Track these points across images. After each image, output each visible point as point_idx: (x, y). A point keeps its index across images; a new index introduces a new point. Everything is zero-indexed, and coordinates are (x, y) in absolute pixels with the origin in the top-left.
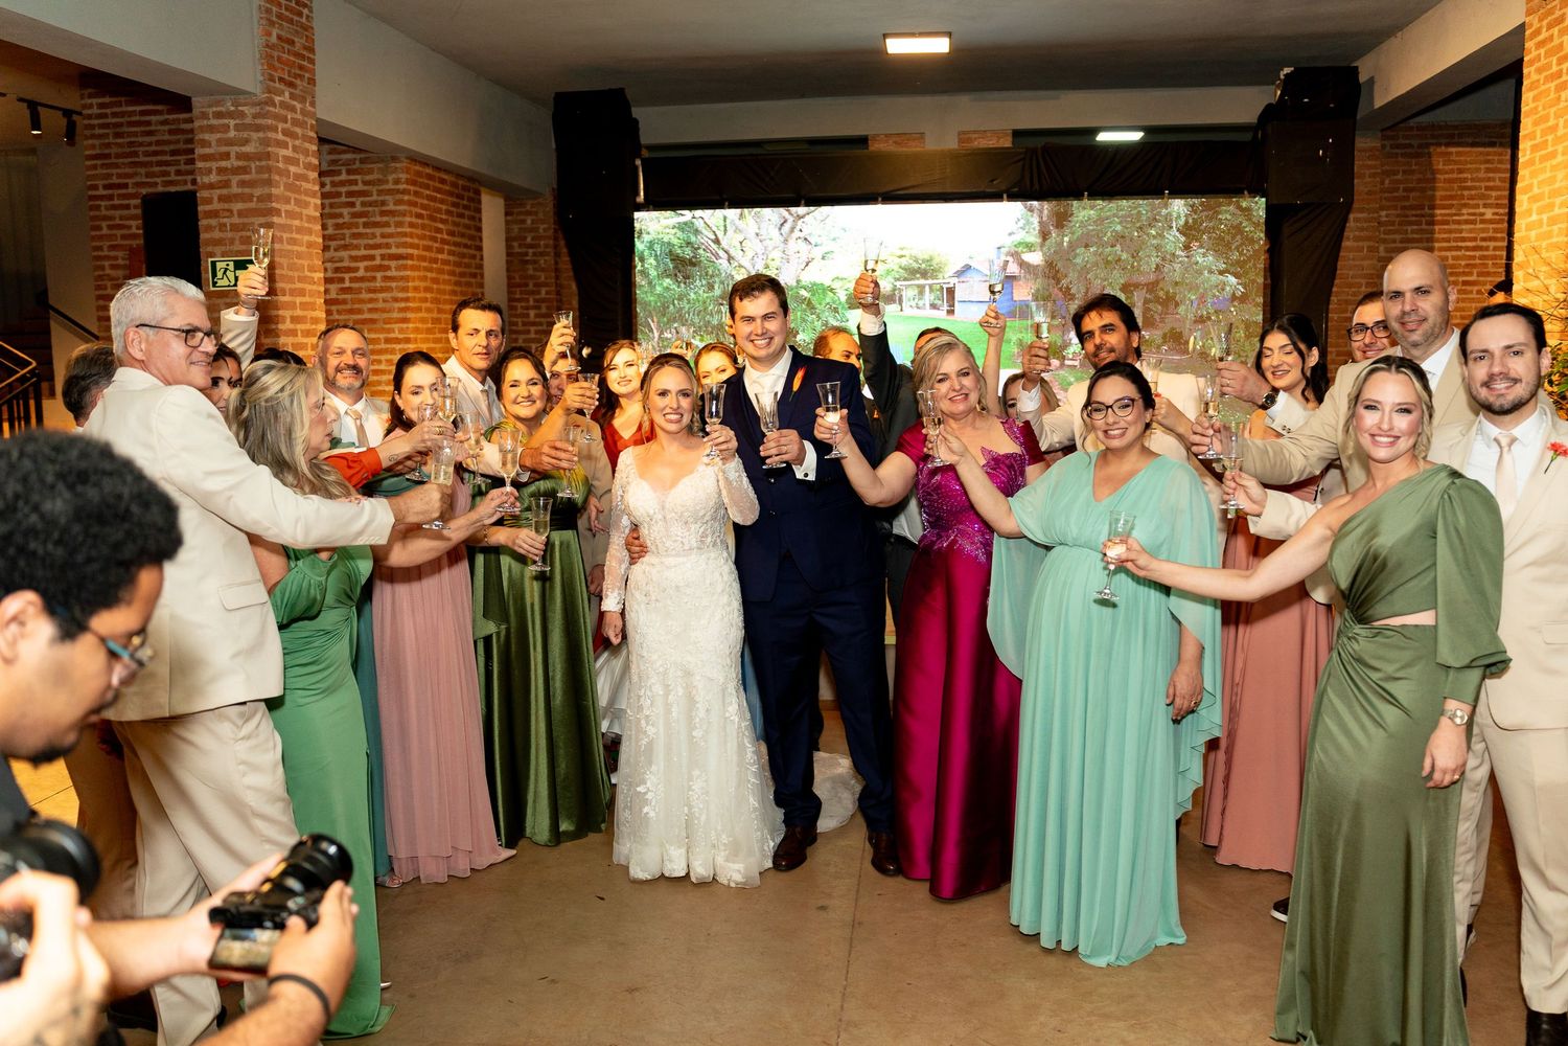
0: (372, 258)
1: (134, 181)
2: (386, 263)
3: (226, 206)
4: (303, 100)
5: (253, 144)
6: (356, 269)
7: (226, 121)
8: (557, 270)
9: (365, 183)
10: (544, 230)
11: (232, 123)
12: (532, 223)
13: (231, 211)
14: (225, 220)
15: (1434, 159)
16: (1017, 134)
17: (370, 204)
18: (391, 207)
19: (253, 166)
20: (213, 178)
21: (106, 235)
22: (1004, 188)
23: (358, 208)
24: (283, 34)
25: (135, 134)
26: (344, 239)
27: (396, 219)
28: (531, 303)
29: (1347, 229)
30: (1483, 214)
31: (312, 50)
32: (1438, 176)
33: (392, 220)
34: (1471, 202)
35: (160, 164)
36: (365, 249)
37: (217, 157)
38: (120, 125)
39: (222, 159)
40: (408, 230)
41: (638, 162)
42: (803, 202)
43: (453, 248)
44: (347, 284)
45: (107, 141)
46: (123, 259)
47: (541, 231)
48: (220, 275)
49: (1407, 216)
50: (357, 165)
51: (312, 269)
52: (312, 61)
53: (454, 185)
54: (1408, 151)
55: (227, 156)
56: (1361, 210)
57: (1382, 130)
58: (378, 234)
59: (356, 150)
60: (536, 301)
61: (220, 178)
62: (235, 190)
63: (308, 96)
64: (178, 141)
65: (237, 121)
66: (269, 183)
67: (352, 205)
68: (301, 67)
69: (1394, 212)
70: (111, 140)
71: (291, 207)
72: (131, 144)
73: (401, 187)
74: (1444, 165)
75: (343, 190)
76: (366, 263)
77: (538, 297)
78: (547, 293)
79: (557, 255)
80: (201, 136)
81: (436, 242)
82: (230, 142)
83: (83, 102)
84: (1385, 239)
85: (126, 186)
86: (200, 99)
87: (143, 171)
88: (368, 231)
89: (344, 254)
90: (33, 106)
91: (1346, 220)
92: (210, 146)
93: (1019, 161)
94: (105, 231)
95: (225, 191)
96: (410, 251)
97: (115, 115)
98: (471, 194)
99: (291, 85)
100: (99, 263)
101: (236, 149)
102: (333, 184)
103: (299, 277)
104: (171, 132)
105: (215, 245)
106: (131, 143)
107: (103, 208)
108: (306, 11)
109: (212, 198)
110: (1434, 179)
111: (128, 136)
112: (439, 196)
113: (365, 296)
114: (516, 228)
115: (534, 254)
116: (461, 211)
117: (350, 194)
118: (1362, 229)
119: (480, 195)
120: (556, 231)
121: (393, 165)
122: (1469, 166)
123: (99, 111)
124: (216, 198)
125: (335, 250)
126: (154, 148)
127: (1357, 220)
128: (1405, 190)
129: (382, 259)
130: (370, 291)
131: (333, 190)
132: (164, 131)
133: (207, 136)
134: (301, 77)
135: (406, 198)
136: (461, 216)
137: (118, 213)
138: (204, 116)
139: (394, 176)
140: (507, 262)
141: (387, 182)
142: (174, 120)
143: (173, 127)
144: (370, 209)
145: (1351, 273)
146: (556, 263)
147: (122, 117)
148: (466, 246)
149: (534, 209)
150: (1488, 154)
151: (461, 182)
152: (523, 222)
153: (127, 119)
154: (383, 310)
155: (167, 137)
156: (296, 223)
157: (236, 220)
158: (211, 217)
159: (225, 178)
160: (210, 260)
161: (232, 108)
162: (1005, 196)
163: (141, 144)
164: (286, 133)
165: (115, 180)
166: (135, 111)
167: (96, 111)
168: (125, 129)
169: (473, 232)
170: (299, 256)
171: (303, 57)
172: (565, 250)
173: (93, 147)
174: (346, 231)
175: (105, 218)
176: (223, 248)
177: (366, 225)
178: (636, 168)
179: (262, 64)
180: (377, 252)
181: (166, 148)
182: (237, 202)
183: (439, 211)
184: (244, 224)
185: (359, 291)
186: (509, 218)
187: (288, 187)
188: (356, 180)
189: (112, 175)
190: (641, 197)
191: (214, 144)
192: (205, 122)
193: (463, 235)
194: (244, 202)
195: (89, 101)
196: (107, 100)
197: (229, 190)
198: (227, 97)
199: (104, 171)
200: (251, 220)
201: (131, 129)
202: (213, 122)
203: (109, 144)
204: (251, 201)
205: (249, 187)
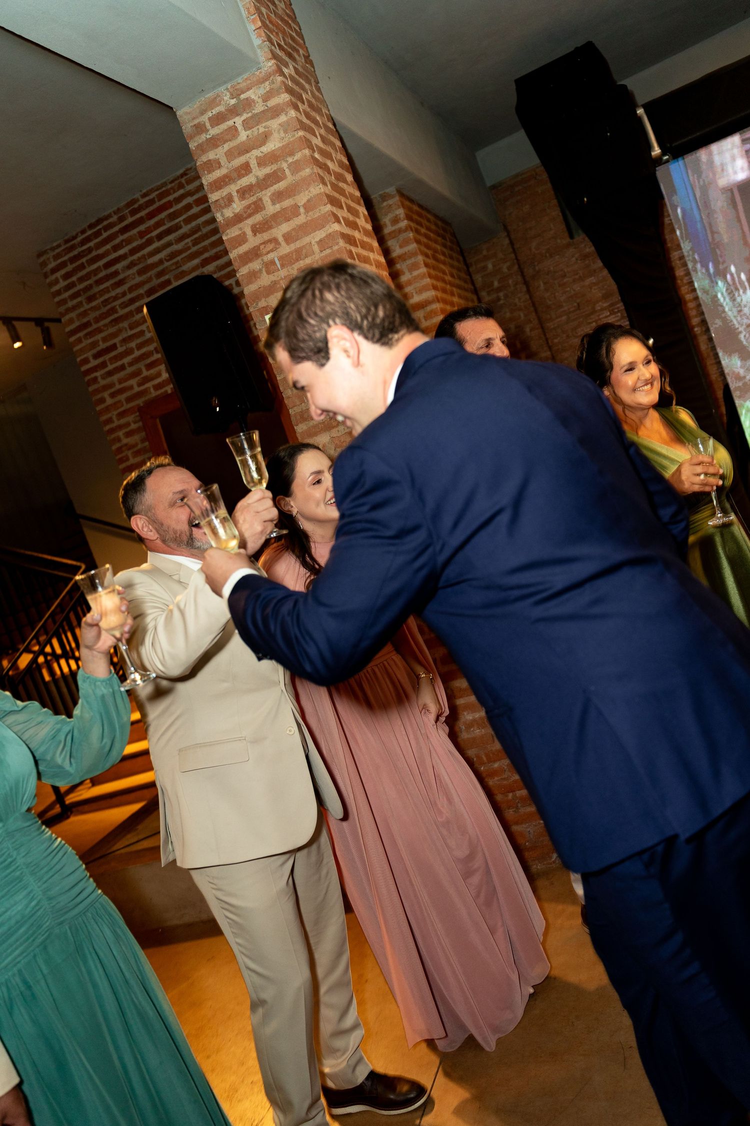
1: (120, 338)
3: (266, 236)
4: (308, 81)
5: (275, 135)
7: (230, 123)
10: (509, 268)
11: (238, 121)
13: (275, 240)
14: (271, 256)
18: (398, 252)
19: (285, 165)
20: (237, 206)
21: (111, 405)
25: (107, 290)
31: (295, 21)
33: (404, 265)
37: (235, 175)
38: (90, 287)
39: (240, 176)
43: (460, 291)
45: (82, 309)
46: (135, 422)
52: (301, 34)
55: (246, 169)
61: (245, 203)
62: (271, 209)
63: (311, 77)
64: (150, 280)
65: (245, 116)
68: (294, 39)
70: (86, 306)
71: (345, 213)
72: (106, 302)
73: (403, 224)
80: (204, 158)
82: (245, 149)
83: (48, 281)
85: (114, 347)
86: (186, 109)
87: (125, 324)
90: (8, 322)
92: (220, 166)
94: (109, 401)
95: (258, 218)
97: (81, 280)
100: (113, 436)
101: (256, 153)
104: (140, 273)
105: (268, 295)
106: (106, 300)
107: (99, 379)
109: (244, 233)
111: (101, 296)
112: (431, 235)
115: (506, 296)
121: (385, 204)
123: (66, 283)
124: (249, 232)
126: (129, 296)
132: (134, 274)
133: (211, 155)
134: (297, 51)
135: (411, 235)
136: (452, 257)
137: (115, 378)
138: (200, 129)
139: (391, 216)
141: (385, 225)
142: (139, 259)
143: (141, 266)
147: (90, 278)
148: (465, 289)
149: (491, 252)
151: (439, 223)
152: (485, 268)
153: (94, 279)
155: (138, 279)
156: (357, 234)
157: (285, 249)
158: (251, 260)
159: (254, 199)
161: (233, 102)
163: (115, 298)
164: (308, 116)
165: (102, 346)
166: (99, 267)
167: (62, 284)
168: (96, 289)
169: (464, 275)
171: (290, 26)
173: (71, 321)
175: (105, 388)
179: (254, 21)
181: (141, 291)
182: (280, 224)
183: (437, 251)
184: (298, 251)
189: (98, 341)
190: (656, 151)
191: (223, 161)
192: (203, 137)
193: (460, 278)
194: (288, 220)
195: (53, 277)
196: (70, 268)
197: (264, 212)
198: (222, 89)
199: (90, 341)
200: (306, 240)
201: (102, 287)
202: (214, 131)
203: (85, 311)
204: (297, 214)
205: (290, 197)
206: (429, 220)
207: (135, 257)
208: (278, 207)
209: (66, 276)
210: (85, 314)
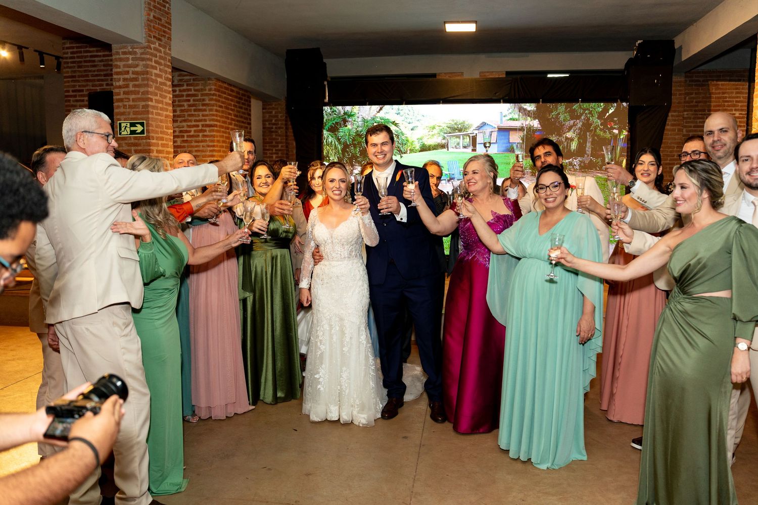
0: (198, 126)
1: (86, 88)
2: (204, 128)
3: (127, 96)
4: (165, 47)
5: (140, 67)
6: (190, 131)
7: (128, 56)
8: (286, 136)
9: (195, 90)
10: (281, 116)
11: (131, 57)
12: (275, 113)
13: (129, 99)
14: (126, 103)
15: (711, 87)
16: (508, 73)
17: (197, 100)
18: (207, 102)
19: (140, 77)
20: (121, 83)
22: (501, 96)
23: (192, 102)
24: (155, 15)
25: (88, 66)
26: (185, 117)
27: (210, 108)
28: (274, 151)
29: (668, 120)
30: (735, 114)
31: (170, 24)
32: (713, 95)
33: (208, 108)
34: (728, 108)
35: (98, 80)
36: (194, 122)
37: (123, 73)
38: (81, 62)
39: (125, 74)
40: (215, 113)
41: (326, 83)
42: (404, 103)
43: (236, 123)
44: (185, 139)
45: (74, 69)
47: (279, 117)
48: (123, 129)
49: (697, 115)
50: (192, 82)
51: (167, 128)
52: (170, 29)
53: (238, 93)
54: (698, 83)
55: (128, 73)
56: (675, 111)
57: (686, 73)
58: (201, 115)
59: (192, 74)
60: (276, 150)
61: (124, 83)
62: (131, 89)
63: (167, 45)
64: (107, 70)
65: (133, 56)
66: (147, 85)
67: (189, 101)
68: (164, 32)
69: (691, 113)
70: (77, 69)
71: (158, 98)
72: (85, 71)
73: (213, 92)
74: (715, 90)
75: (185, 93)
76: (195, 129)
77: (277, 148)
78: (282, 147)
79: (287, 129)
80: (116, 63)
81: (229, 119)
82: (130, 66)
83: (64, 51)
84: (686, 126)
85: (82, 91)
86: (115, 45)
87: (90, 84)
88: (196, 113)
89: (184, 124)
90: (41, 54)
91: (667, 116)
92: (120, 68)
93: (509, 84)
95: (126, 89)
96: (216, 123)
97: (78, 57)
98: (246, 98)
99: (159, 40)
101: (132, 69)
102: (180, 91)
103: (161, 131)
104: (104, 65)
105: (121, 115)
107: (71, 101)
108: (167, 5)
109: (120, 93)
110: (711, 97)
111: (84, 68)
112: (230, 98)
113: (193, 144)
114: (267, 115)
115: (276, 128)
116: (242, 106)
117: (188, 95)
118: (675, 120)
119: (250, 99)
120: (286, 117)
121: (209, 82)
122: (728, 91)
123: (71, 55)
124: (122, 93)
125: (180, 122)
126: (96, 73)
127: (672, 116)
128: (696, 102)
129: (202, 127)
130: (196, 142)
131: (180, 93)
132: (101, 65)
133: (118, 63)
134: (164, 36)
135: (214, 97)
136: (241, 108)
137: (78, 103)
138: (118, 53)
139: (209, 87)
140: (263, 131)
141: (205, 90)
142: (106, 60)
143: (105, 63)
144: (197, 103)
145: (669, 141)
146: (286, 132)
147: (82, 58)
148: (243, 122)
149: (276, 107)
150: (737, 85)
151: (241, 92)
152: (271, 112)
153: (85, 59)
154: (202, 151)
155: (102, 68)
156: (160, 105)
157: (131, 103)
158: (120, 102)
159: (127, 83)
160: (118, 122)
161: (131, 50)
162: (502, 101)
163: (90, 71)
164: (156, 62)
165: (77, 88)
167: (69, 55)
168: (83, 64)
169: (246, 116)
170: (161, 121)
171: (166, 27)
172: (290, 126)
173: (67, 72)
174: (185, 113)
176: (125, 117)
177: (195, 110)
178: (325, 85)
179: (146, 29)
180: (200, 123)
181: (102, 73)
182: (132, 94)
183: (230, 105)
184: (135, 105)
185: (191, 142)
186: (264, 111)
187: (157, 88)
188: (191, 89)
189: (76, 85)
190: (327, 100)
191: (121, 67)
192: (118, 56)
193: (241, 117)
194: (135, 94)
195: (67, 51)
196: (75, 50)
197: (128, 89)
198: (129, 45)
199: (73, 84)
200: (138, 103)
201: (86, 64)
202: (122, 56)
203: (75, 71)
204: (139, 94)
205: (138, 87)
206: (232, 91)
207: (104, 58)
208: (133, 89)
209: (72, 53)
210: (75, 72)
